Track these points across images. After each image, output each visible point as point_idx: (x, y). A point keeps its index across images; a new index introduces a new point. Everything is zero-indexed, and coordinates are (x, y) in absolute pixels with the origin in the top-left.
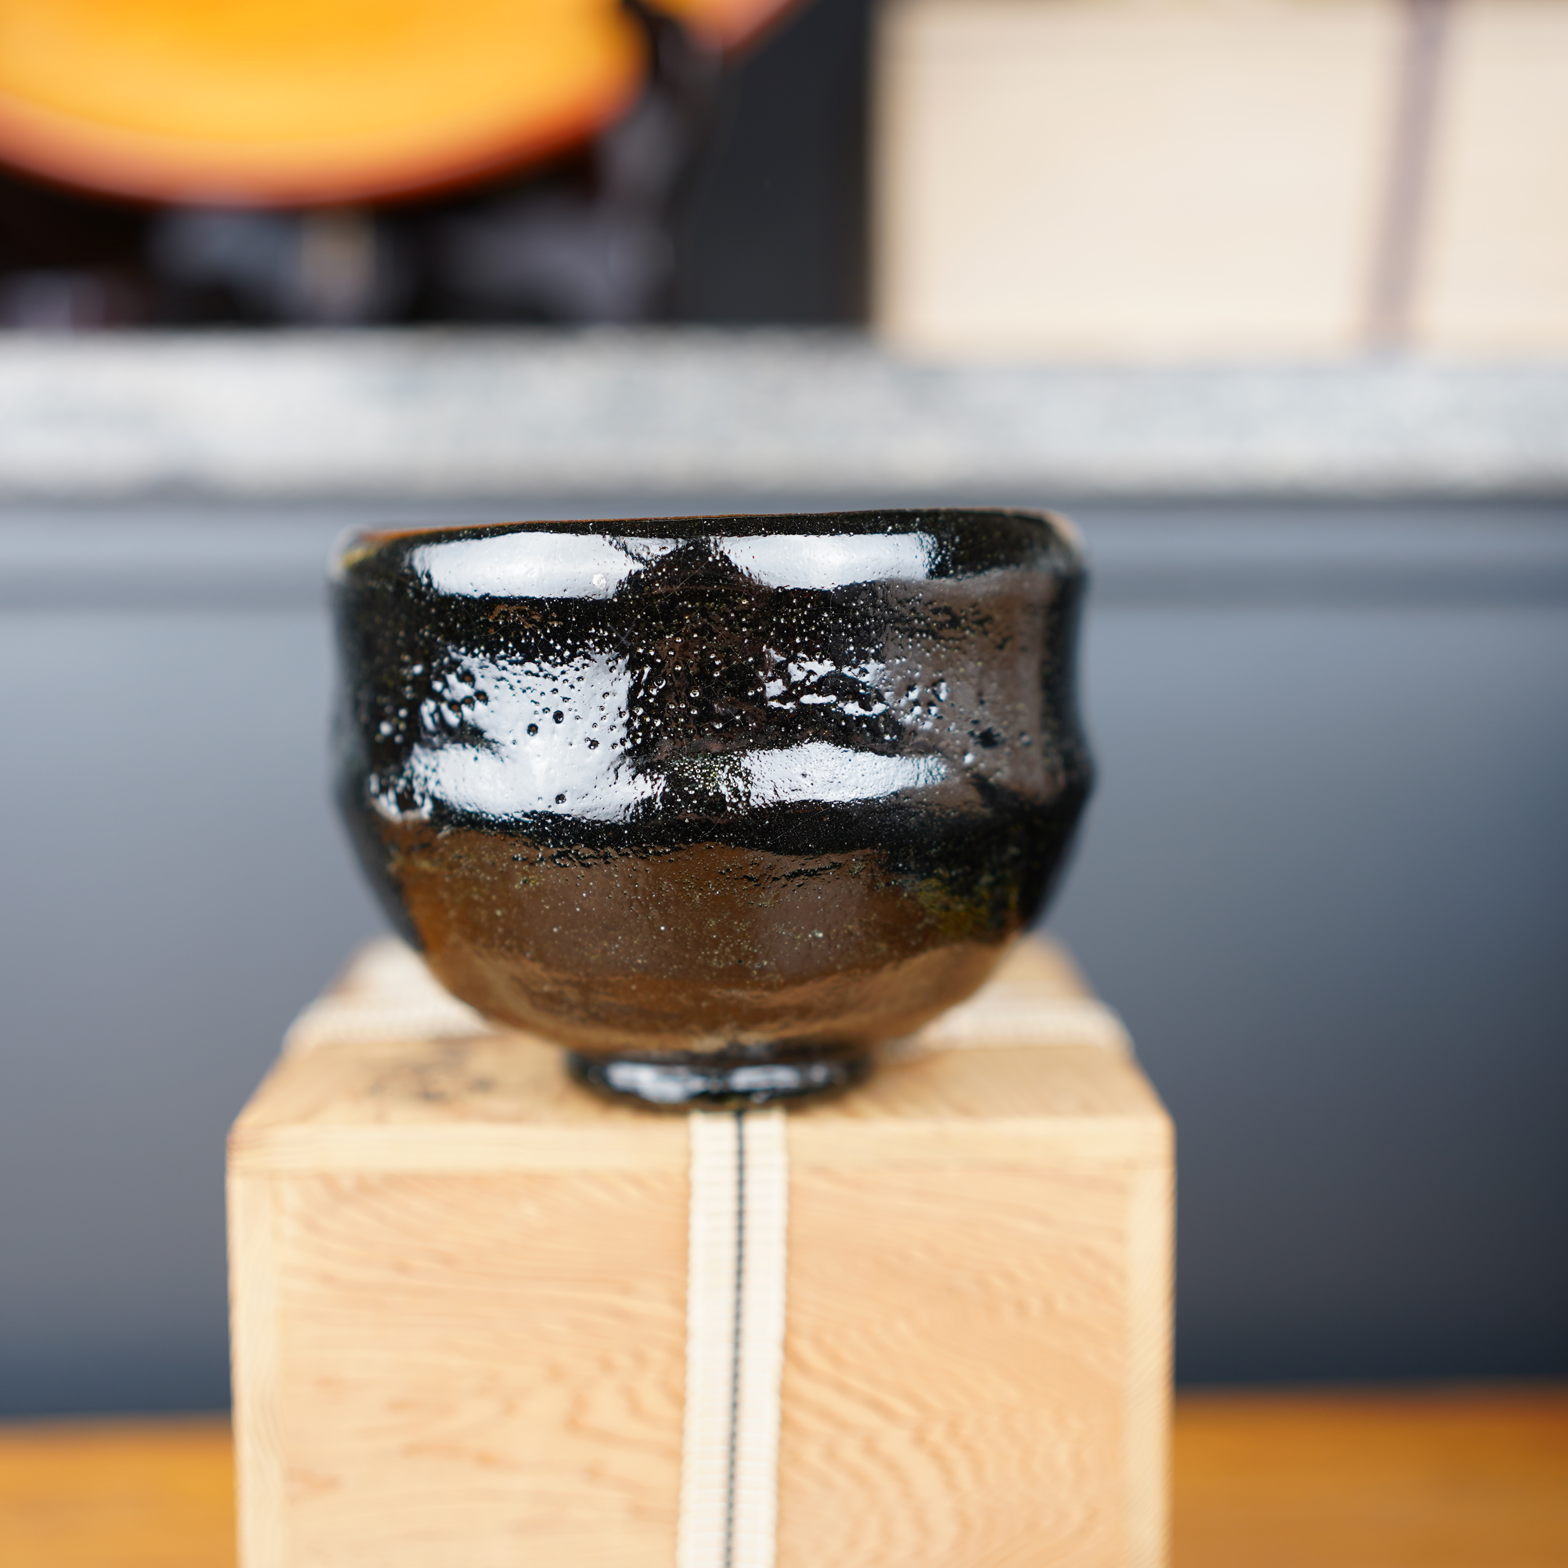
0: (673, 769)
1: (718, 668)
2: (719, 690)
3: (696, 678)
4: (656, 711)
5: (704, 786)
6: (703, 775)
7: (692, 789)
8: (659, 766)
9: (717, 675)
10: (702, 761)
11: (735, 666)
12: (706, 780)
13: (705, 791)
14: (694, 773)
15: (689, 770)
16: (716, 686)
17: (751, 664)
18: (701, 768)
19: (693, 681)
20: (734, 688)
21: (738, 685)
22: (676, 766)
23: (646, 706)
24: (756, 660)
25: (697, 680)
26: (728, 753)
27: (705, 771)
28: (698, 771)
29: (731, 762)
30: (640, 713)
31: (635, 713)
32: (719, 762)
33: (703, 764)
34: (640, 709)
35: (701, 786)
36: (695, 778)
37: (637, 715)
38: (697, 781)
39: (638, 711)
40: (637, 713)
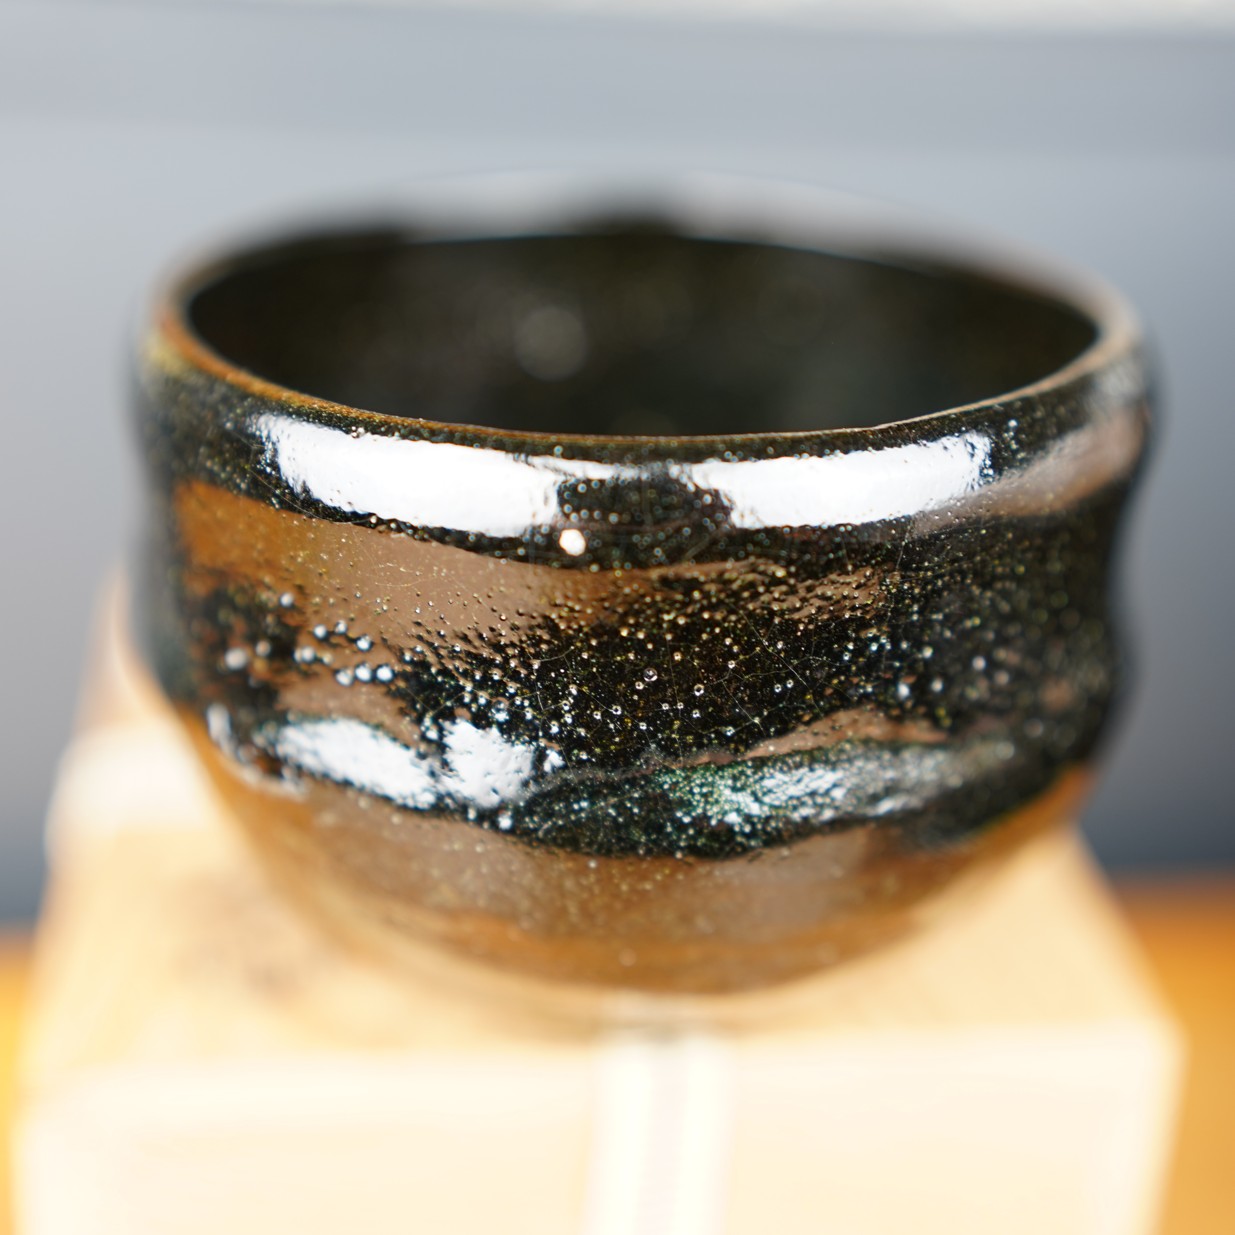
0: (661, 786)
1: (734, 657)
2: (734, 685)
3: (703, 671)
4: (643, 713)
5: (705, 810)
6: (704, 795)
7: (688, 814)
8: (643, 783)
9: (732, 665)
10: (703, 776)
11: (758, 655)
12: (707, 802)
13: (705, 817)
14: (691, 792)
15: (684, 787)
16: (729, 681)
17: (779, 652)
18: (702, 786)
19: (698, 673)
20: (754, 683)
21: (760, 679)
22: (666, 782)
23: (629, 706)
24: (787, 647)
25: (703, 673)
26: (738, 764)
27: (705, 790)
28: (696, 790)
29: (743, 778)
30: (619, 713)
31: (611, 713)
32: (726, 777)
33: (703, 781)
34: (619, 708)
35: (700, 811)
36: (692, 800)
37: (614, 715)
38: (695, 803)
39: (617, 710)
40: (614, 713)
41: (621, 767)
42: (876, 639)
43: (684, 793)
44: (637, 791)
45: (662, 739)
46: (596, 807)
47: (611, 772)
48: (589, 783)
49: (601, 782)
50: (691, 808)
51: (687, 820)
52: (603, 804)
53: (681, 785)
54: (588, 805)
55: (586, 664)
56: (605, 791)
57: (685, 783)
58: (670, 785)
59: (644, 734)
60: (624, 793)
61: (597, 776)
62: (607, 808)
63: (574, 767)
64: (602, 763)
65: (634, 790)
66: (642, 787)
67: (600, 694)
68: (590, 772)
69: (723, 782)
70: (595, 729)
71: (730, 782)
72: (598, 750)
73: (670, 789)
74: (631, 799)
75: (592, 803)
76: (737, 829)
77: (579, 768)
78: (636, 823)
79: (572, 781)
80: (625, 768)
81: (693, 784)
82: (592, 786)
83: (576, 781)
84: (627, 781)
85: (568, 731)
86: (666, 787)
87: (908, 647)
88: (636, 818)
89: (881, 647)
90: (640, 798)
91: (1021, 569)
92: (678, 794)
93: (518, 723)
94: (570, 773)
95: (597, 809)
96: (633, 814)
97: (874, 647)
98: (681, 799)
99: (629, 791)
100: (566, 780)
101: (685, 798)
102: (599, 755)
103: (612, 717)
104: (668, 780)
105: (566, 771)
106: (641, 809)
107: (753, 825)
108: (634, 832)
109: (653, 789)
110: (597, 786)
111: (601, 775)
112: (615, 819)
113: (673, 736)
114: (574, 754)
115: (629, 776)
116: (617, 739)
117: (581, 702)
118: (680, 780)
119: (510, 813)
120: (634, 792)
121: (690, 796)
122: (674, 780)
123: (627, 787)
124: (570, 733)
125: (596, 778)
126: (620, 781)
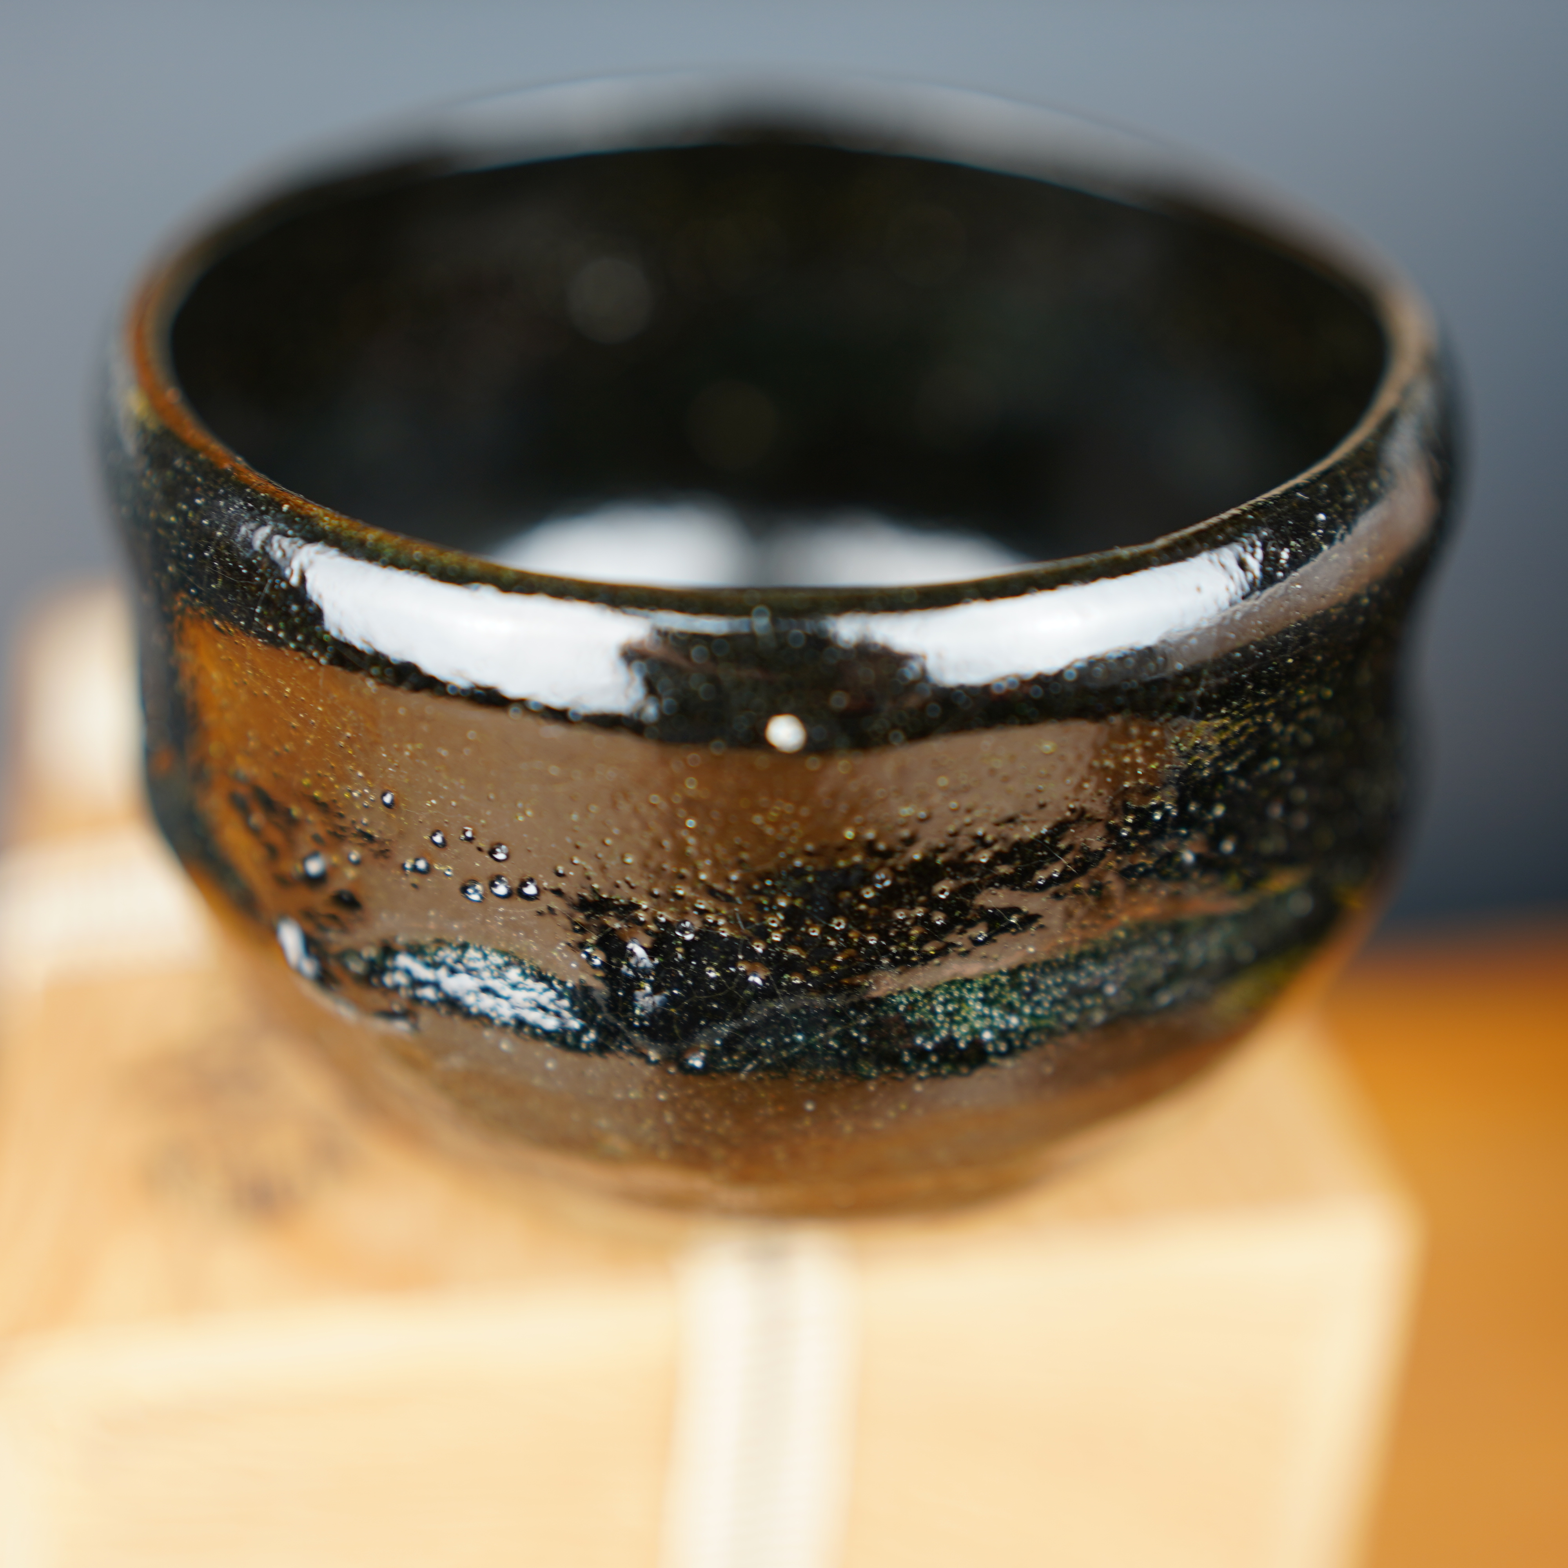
0: (896, 1009)
1: (986, 848)
3: (947, 868)
4: (873, 925)
5: (950, 1031)
6: (949, 1014)
7: (930, 1038)
8: (872, 1006)
9: (983, 858)
10: (947, 991)
11: (1018, 842)
12: (953, 1022)
13: (951, 1041)
14: (933, 1012)
15: (924, 1005)
16: (980, 877)
17: (1044, 836)
18: (945, 1003)
19: (941, 872)
20: (1012, 877)
21: (1019, 871)
22: (901, 1003)
23: (856, 918)
24: (1054, 830)
25: (947, 871)
27: (950, 1008)
28: (939, 1009)
29: (997, 988)
30: (842, 927)
31: (833, 928)
32: (976, 990)
33: (948, 997)
34: (842, 921)
35: (944, 1033)
36: (934, 1021)
37: (836, 930)
38: (938, 1025)
39: (839, 924)
40: (837, 928)
41: (845, 990)
42: (1160, 807)
43: (923, 1014)
44: (865, 1017)
45: (898, 954)
46: (813, 1040)
47: (831, 997)
48: (804, 1012)
49: (819, 1010)
50: (933, 1031)
51: (929, 1046)
52: (821, 1035)
53: (920, 1004)
54: (804, 1038)
55: (799, 873)
56: (825, 1020)
57: (925, 1001)
58: (906, 1005)
59: (874, 949)
60: (848, 1020)
61: (814, 1003)
62: (828, 1040)
63: (784, 994)
64: (821, 989)
65: (861, 1016)
66: (871, 1011)
67: (817, 907)
68: (805, 1000)
69: (973, 996)
70: (811, 949)
71: (981, 995)
72: (815, 972)
73: (906, 1010)
74: (858, 1028)
75: (808, 1035)
76: (990, 1048)
77: (791, 996)
78: (866, 1056)
79: (781, 1011)
80: (850, 992)
81: (935, 1003)
82: (808, 1015)
83: (787, 1011)
84: (853, 1006)
85: (777, 953)
86: (901, 1008)
87: (1197, 809)
88: (865, 1050)
89: (1166, 814)
90: (868, 1024)
91: (1329, 693)
92: (917, 1016)
93: (711, 946)
94: (779, 1002)
95: (816, 1043)
96: (861, 1045)
97: (1158, 816)
98: (921, 1022)
99: (855, 1018)
100: (774, 1010)
101: (926, 1020)
102: (817, 978)
103: (833, 932)
104: (904, 1000)
105: (775, 1000)
106: (870, 1037)
107: (1009, 1042)
108: (862, 1065)
109: (885, 1012)
110: (815, 1014)
111: (819, 1001)
112: (837, 1052)
113: (911, 948)
114: (785, 979)
115: (856, 999)
116: (839, 959)
117: (793, 917)
118: (919, 998)
119: (702, 1054)
120: (861, 1018)
121: (931, 1017)
122: (911, 999)
123: (852, 1012)
124: (780, 955)
125: (813, 1005)
126: (844, 1006)
